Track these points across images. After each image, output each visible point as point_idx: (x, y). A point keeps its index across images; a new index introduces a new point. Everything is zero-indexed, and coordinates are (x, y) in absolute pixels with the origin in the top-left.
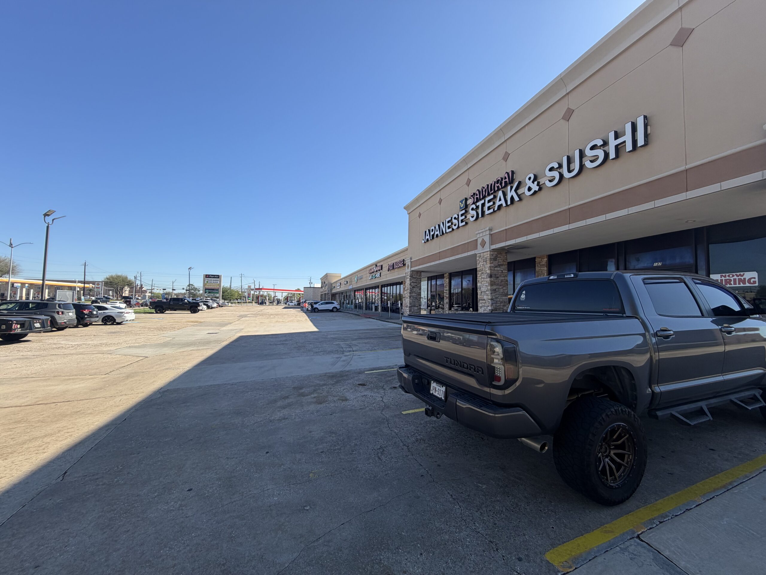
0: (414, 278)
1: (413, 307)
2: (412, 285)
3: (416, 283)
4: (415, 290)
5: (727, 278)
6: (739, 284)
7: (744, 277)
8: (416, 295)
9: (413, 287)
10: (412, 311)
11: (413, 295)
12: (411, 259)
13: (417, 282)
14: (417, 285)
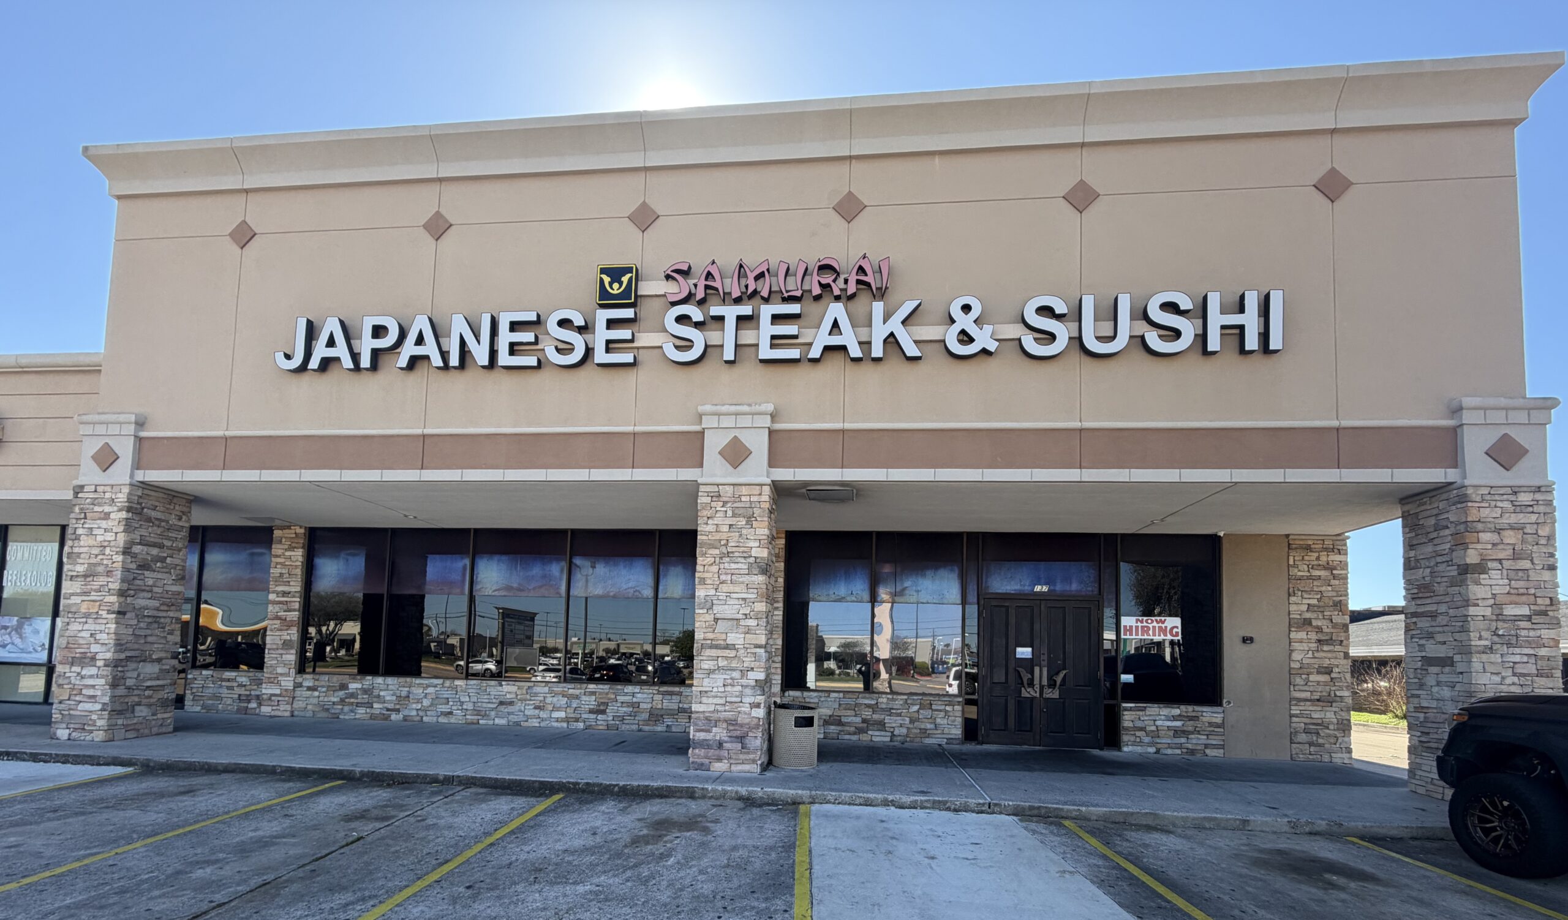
0: (149, 520)
1: (132, 665)
2: (135, 556)
3: (161, 546)
4: (150, 582)
5: (1145, 624)
6: (1159, 635)
7: (1165, 624)
8: (156, 603)
9: (144, 566)
10: (129, 682)
11: (140, 602)
12: (140, 424)
13: (168, 543)
14: (163, 560)
